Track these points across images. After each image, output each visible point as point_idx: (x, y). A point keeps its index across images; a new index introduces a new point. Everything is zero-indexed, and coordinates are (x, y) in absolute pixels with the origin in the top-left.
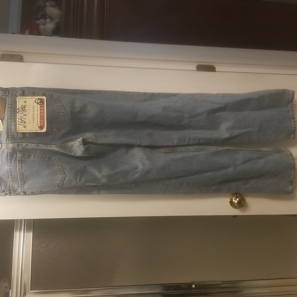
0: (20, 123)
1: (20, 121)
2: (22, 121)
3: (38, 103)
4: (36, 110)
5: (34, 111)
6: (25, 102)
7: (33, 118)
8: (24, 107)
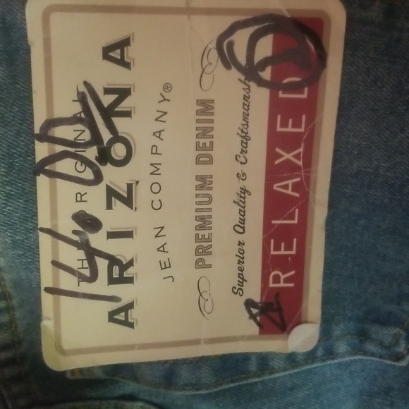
0: (67, 282)
1: (72, 256)
2: (91, 254)
3: (251, 72)
4: (225, 142)
5: (204, 156)
6: (116, 52)
7: (203, 222)
8: (108, 113)
